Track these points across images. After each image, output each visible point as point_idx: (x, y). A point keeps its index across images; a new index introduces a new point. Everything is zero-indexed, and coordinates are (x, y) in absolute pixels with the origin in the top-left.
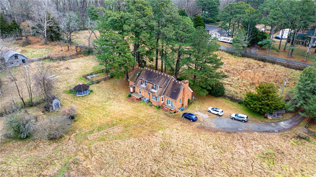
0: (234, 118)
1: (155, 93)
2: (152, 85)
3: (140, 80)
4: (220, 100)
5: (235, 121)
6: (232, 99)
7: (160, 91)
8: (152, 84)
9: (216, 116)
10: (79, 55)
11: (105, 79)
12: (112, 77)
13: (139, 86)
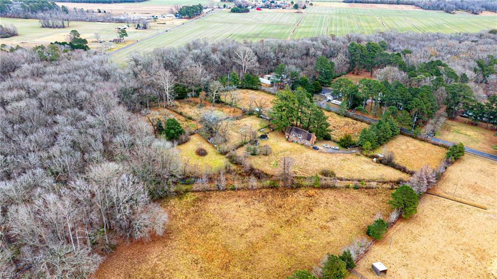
0: (334, 149)
2: (298, 135)
3: (292, 133)
7: (302, 138)
9: (326, 148)
10: (245, 116)
11: (271, 132)
12: (273, 130)
13: (291, 135)
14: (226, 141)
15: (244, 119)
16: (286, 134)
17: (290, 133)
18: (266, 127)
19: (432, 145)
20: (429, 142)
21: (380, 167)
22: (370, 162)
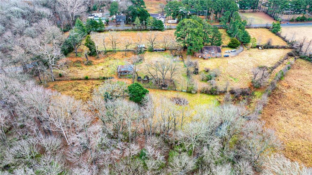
1: (213, 53)
3: (204, 52)
5: (235, 52)
8: (210, 51)
9: (229, 53)
11: (183, 58)
12: (182, 56)
13: (205, 54)
16: (198, 54)
17: (202, 53)
19: (256, 29)
20: (252, 28)
21: (268, 51)
22: (260, 50)
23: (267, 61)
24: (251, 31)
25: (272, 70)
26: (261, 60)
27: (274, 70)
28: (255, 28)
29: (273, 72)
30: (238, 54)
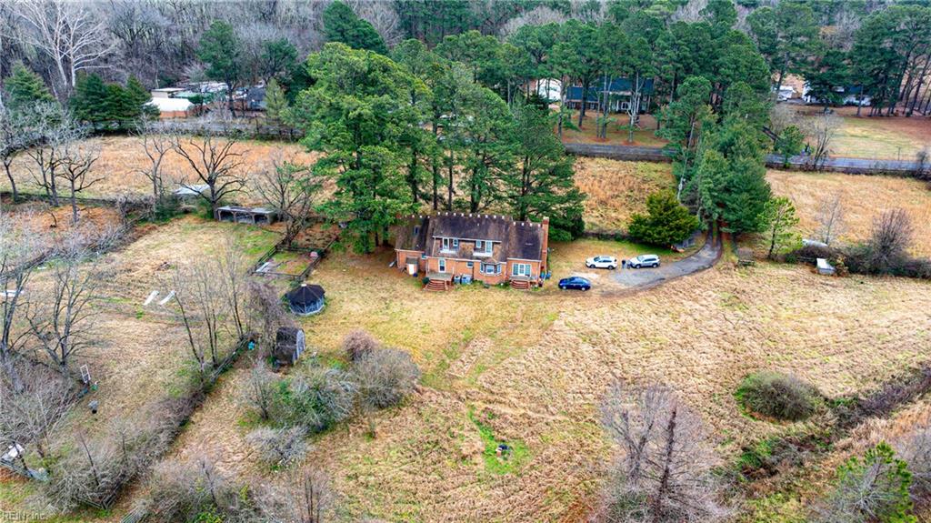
0: (639, 265)
1: (488, 258)
2: (473, 244)
3: (435, 242)
4: (583, 243)
5: (643, 270)
6: (601, 236)
7: (499, 252)
8: (471, 242)
9: (608, 271)
10: (141, 227)
11: (314, 265)
12: (323, 255)
13: (438, 255)
14: (83, 390)
15: (141, 243)
16: (403, 254)
17: (422, 246)
18: (277, 250)
19: (851, 176)
20: (832, 170)
21: (872, 288)
22: (818, 279)
23: (838, 352)
24: (819, 181)
25: (846, 423)
26: (794, 336)
27: (861, 428)
28: (847, 171)
29: (843, 442)
30: (654, 286)
